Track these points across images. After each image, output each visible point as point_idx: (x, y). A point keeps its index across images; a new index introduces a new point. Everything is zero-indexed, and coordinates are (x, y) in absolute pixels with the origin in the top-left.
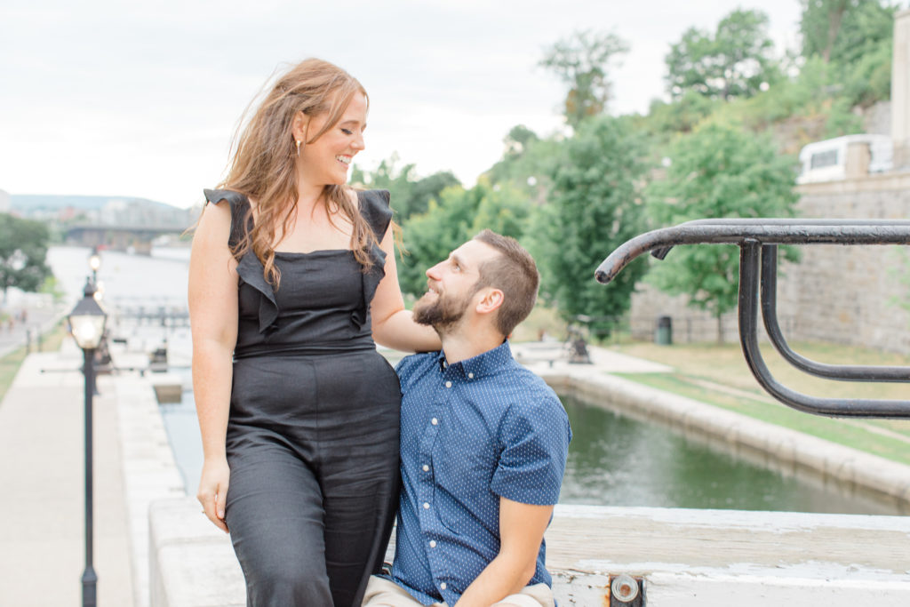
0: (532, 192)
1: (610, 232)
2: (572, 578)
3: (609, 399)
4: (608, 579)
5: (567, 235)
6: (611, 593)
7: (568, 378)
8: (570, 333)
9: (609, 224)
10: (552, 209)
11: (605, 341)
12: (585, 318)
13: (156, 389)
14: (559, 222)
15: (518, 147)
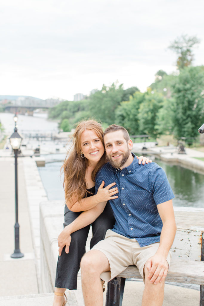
0: (165, 94)
1: (193, 108)
2: (189, 233)
3: (192, 167)
4: (201, 233)
5: (178, 109)
6: (202, 238)
7: (178, 159)
8: (178, 143)
9: (193, 105)
10: (173, 100)
11: (191, 146)
12: (184, 138)
13: (36, 162)
14: (175, 104)
15: (160, 78)
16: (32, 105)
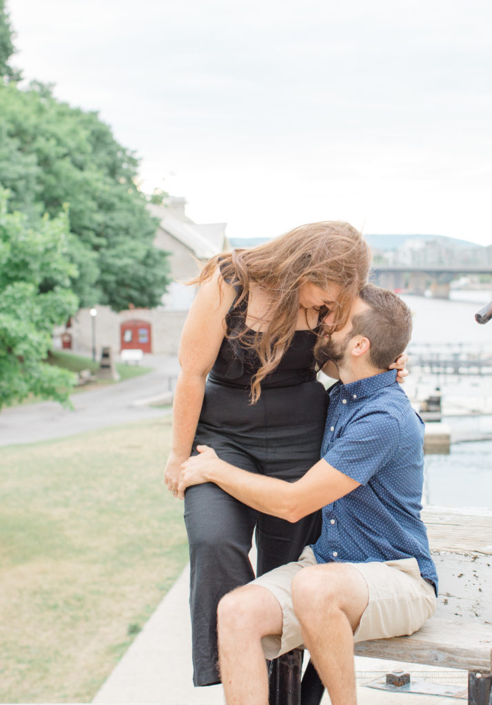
16: (446, 266)
